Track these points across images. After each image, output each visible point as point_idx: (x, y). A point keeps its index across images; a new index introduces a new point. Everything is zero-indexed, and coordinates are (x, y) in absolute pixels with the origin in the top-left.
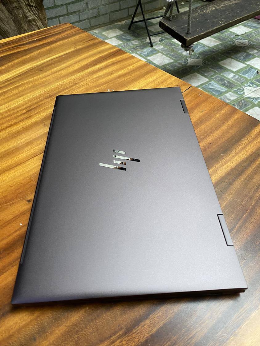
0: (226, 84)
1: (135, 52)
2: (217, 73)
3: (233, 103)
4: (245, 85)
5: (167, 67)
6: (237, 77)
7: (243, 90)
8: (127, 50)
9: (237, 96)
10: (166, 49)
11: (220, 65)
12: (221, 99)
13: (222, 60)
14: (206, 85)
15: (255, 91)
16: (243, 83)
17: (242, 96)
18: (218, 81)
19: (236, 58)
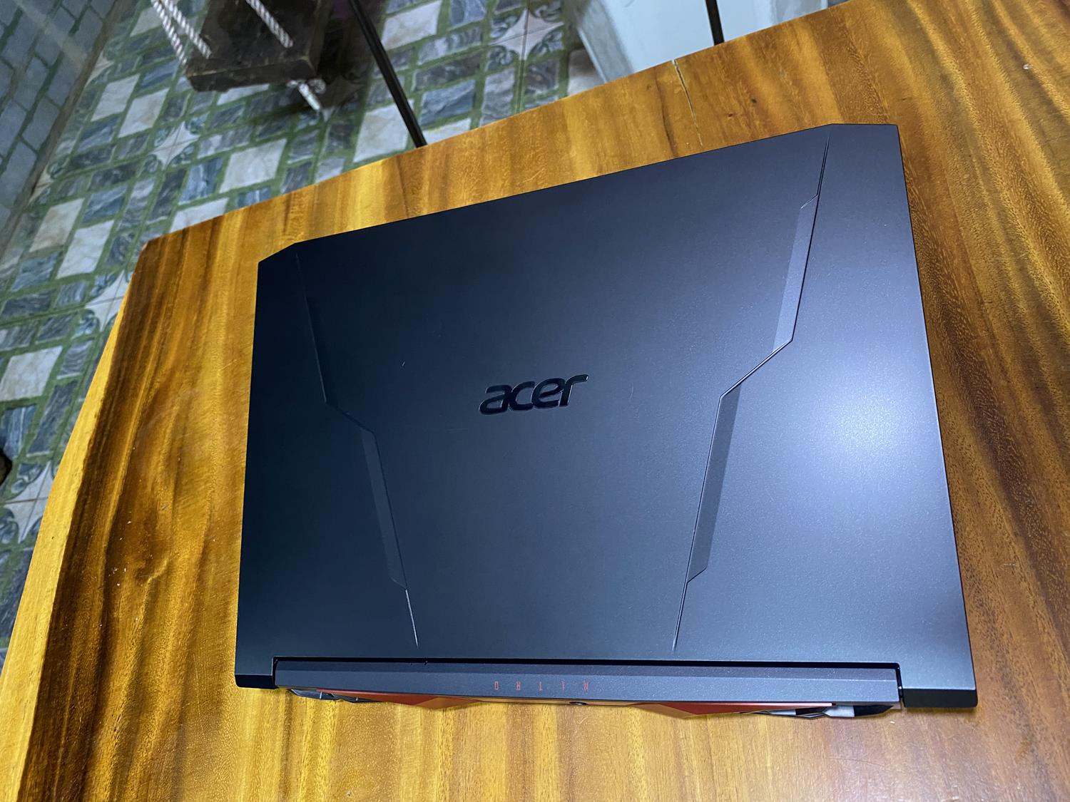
0: (457, 73)
1: (175, 208)
2: (407, 71)
3: (523, 91)
4: (493, 35)
5: (294, 163)
6: (455, 38)
7: (503, 48)
8: (148, 223)
9: (510, 73)
10: (231, 133)
12: (488, 107)
14: (424, 115)
15: (526, 27)
16: (481, 39)
17: (517, 59)
18: (433, 83)
19: (399, 6)
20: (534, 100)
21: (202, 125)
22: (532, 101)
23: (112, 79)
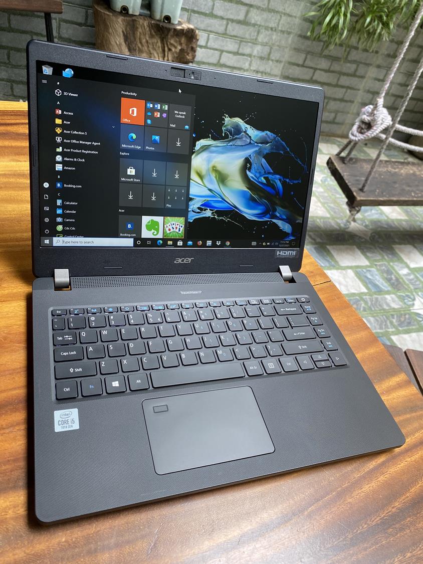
0: (392, 281)
2: (385, 259)
3: (392, 313)
4: (420, 293)
5: (318, 222)
6: (412, 277)
7: (414, 300)
9: (400, 305)
10: (326, 195)
11: (394, 250)
12: (377, 299)
13: (400, 244)
14: (363, 271)
16: (417, 289)
17: (409, 307)
18: (382, 272)
20: (389, 319)
21: (327, 183)
22: (387, 318)
23: (338, 146)
